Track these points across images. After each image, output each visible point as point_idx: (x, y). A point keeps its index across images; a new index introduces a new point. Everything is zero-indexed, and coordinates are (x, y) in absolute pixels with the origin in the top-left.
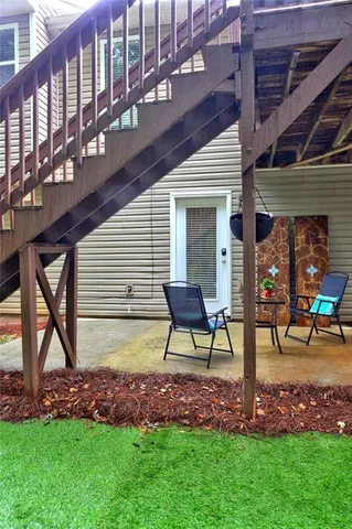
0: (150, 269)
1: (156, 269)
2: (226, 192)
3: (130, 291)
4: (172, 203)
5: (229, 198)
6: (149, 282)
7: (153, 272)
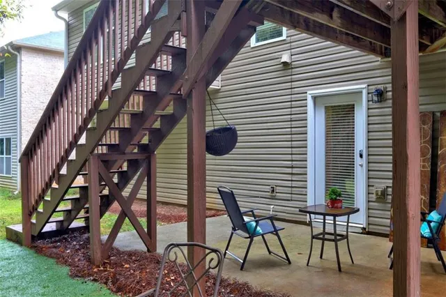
0: (289, 170)
1: (295, 171)
2: (361, 86)
3: (273, 191)
4: (310, 102)
5: (364, 92)
6: (289, 184)
7: (292, 174)
